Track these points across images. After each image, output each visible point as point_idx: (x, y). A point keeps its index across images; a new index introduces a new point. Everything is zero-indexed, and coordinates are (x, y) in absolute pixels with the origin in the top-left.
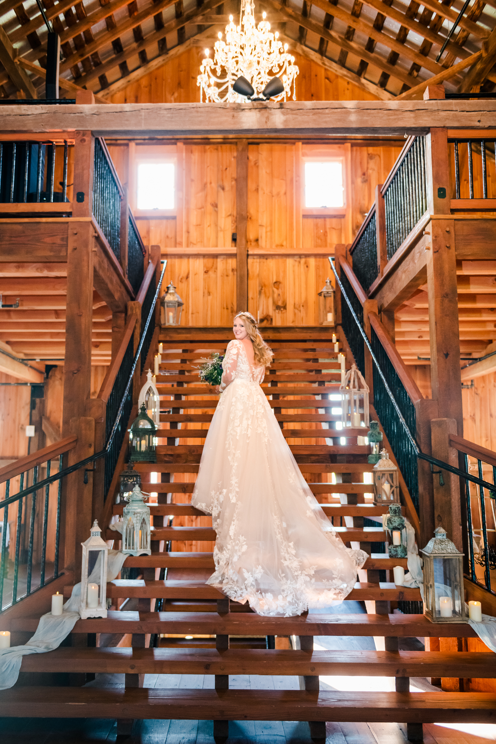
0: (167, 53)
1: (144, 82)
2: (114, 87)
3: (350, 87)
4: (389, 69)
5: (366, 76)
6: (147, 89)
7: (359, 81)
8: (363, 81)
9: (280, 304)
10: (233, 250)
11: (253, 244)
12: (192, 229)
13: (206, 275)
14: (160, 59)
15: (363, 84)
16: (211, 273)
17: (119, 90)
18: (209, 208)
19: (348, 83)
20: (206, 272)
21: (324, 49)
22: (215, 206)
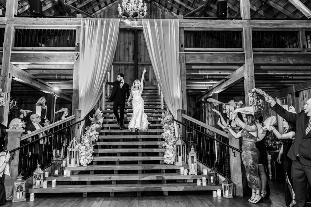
0: (113, 2)
1: (106, 11)
2: (97, 12)
3: (168, 14)
4: (179, 9)
5: (173, 11)
6: (107, 13)
7: (171, 13)
8: (172, 12)
9: (147, 79)
10: (133, 62)
11: (139, 61)
12: (121, 56)
13: (125, 70)
14: (111, 4)
15: (172, 14)
16: (127, 70)
17: (99, 13)
18: (126, 50)
19: (168, 13)
20: (125, 69)
21: (161, 2)
22: (128, 49)
